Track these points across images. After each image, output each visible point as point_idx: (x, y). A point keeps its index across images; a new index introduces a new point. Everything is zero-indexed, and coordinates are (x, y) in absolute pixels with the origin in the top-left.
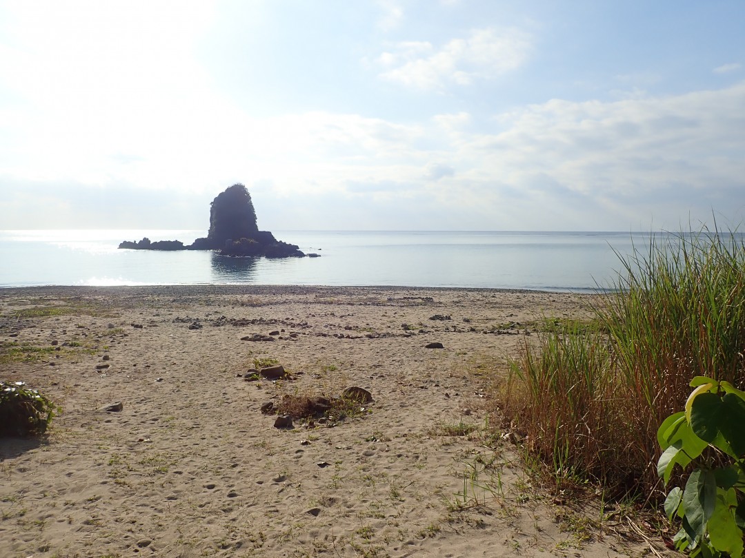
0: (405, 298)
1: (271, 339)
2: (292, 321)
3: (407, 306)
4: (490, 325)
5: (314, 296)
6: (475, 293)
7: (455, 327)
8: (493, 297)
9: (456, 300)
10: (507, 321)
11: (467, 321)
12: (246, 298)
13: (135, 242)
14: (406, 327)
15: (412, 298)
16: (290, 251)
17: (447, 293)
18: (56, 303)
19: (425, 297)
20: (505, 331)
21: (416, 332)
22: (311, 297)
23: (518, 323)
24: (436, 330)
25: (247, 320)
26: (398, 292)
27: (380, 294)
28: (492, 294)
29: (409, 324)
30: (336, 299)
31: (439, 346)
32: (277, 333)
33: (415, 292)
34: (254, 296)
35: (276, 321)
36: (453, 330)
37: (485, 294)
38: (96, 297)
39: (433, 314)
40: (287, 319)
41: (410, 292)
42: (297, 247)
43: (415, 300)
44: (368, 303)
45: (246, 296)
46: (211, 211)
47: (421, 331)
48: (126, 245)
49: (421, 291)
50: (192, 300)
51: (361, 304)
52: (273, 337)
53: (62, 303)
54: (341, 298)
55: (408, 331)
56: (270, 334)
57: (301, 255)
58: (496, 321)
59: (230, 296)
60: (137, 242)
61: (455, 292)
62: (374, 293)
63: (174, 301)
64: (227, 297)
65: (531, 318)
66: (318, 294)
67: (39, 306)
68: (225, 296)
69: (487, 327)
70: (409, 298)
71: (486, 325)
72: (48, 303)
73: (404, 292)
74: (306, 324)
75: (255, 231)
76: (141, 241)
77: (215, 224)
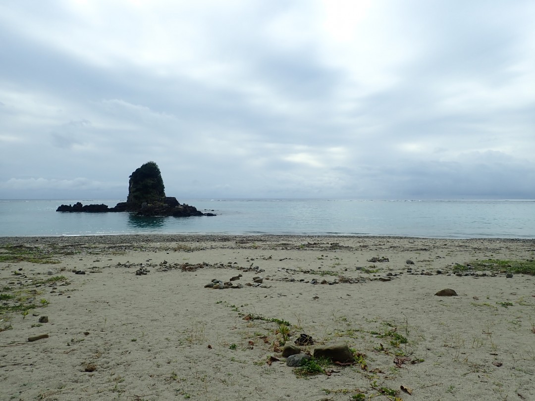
13: (70, 205)
42: (196, 208)
46: (130, 183)
48: (63, 209)
57: (200, 214)
75: (164, 197)
76: (75, 205)
77: (133, 192)
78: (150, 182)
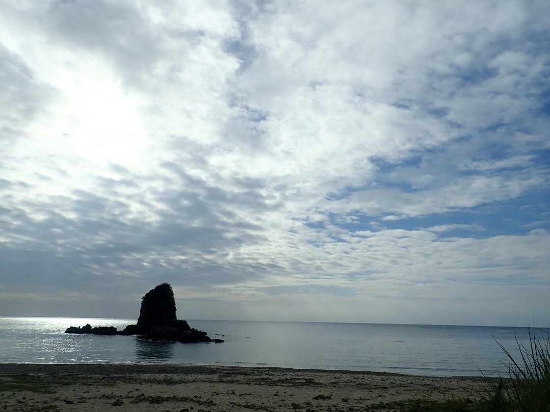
0: (292, 378)
2: (200, 399)
3: (293, 386)
4: (364, 404)
5: (218, 376)
6: (348, 376)
7: (335, 406)
8: (362, 379)
9: (333, 381)
10: (378, 402)
11: (345, 400)
12: (161, 376)
13: (79, 327)
14: (295, 406)
15: (298, 379)
16: (199, 337)
17: (325, 374)
19: (308, 378)
22: (215, 377)
23: (387, 404)
24: (320, 410)
25: (162, 398)
26: (287, 374)
27: (272, 375)
28: (361, 376)
29: (297, 403)
30: (236, 379)
32: (188, 410)
33: (300, 374)
34: (169, 375)
35: (186, 399)
36: (335, 410)
37: (356, 376)
39: (316, 393)
40: (196, 397)
41: (296, 373)
42: (205, 334)
43: (300, 381)
44: (262, 383)
45: (163, 375)
48: (71, 330)
49: (304, 373)
51: (256, 384)
54: (240, 378)
55: (297, 410)
56: (181, 411)
57: (208, 340)
58: (369, 401)
59: (150, 374)
60: (81, 328)
61: (332, 374)
62: (267, 374)
63: (103, 378)
65: (398, 399)
66: (221, 375)
68: (145, 375)
69: (362, 407)
70: (295, 379)
71: (362, 405)
73: (291, 373)
74: (212, 402)
75: (174, 320)
76: (84, 327)
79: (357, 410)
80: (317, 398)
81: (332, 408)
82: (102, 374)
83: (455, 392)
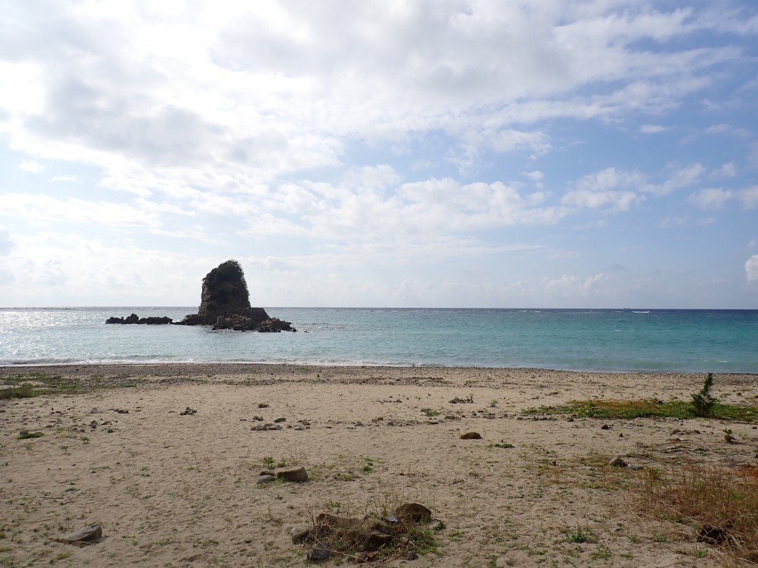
0: (415, 378)
1: (279, 428)
4: (518, 408)
5: (316, 374)
6: (487, 373)
7: (482, 412)
8: (507, 376)
10: (537, 405)
11: (493, 404)
12: (243, 377)
13: (122, 318)
14: (429, 413)
15: (423, 378)
17: (457, 372)
18: (34, 383)
19: (436, 377)
20: (541, 417)
21: (442, 417)
22: (313, 376)
23: (550, 408)
24: (464, 416)
29: (429, 408)
31: (476, 436)
32: (284, 420)
33: (424, 371)
34: (251, 376)
36: (481, 416)
38: (78, 377)
39: (452, 395)
41: (419, 370)
47: (448, 418)
48: (112, 321)
49: (429, 370)
50: (182, 380)
52: (281, 424)
53: (41, 384)
55: (433, 418)
56: (276, 421)
58: (524, 404)
59: (224, 375)
60: (125, 319)
63: (164, 381)
64: (223, 377)
67: (12, 387)
71: (516, 409)
72: (23, 383)
75: (248, 308)
76: (128, 317)
77: (207, 301)
78: (229, 286)
79: (512, 417)
80: (454, 402)
81: (478, 414)
82: (161, 376)
83: (634, 391)
